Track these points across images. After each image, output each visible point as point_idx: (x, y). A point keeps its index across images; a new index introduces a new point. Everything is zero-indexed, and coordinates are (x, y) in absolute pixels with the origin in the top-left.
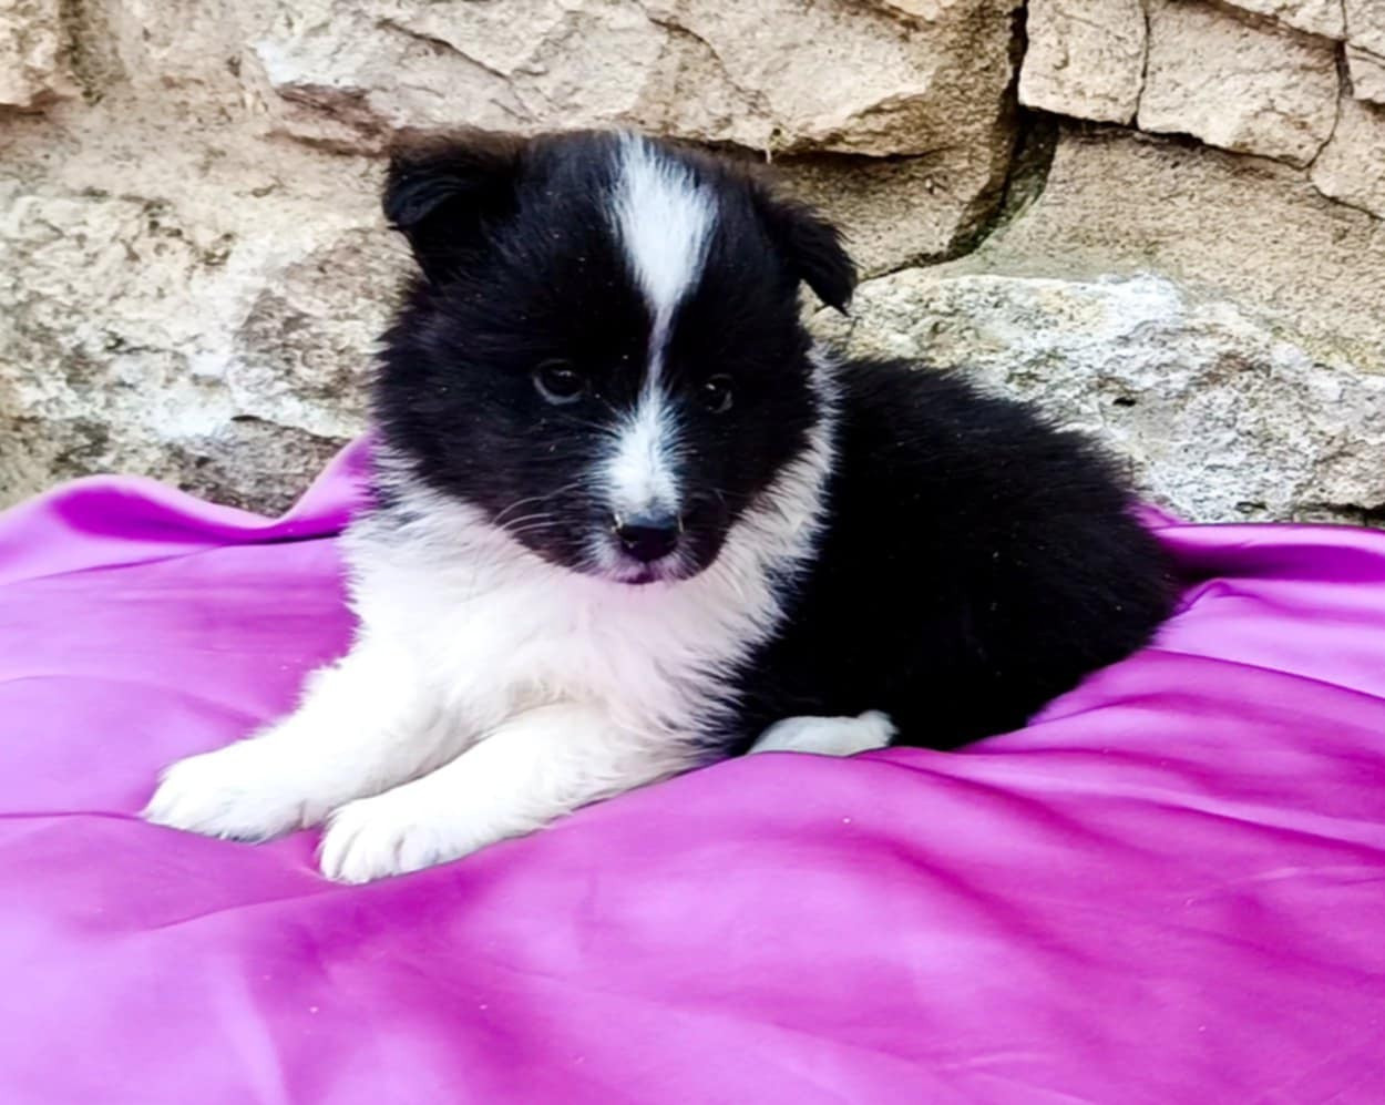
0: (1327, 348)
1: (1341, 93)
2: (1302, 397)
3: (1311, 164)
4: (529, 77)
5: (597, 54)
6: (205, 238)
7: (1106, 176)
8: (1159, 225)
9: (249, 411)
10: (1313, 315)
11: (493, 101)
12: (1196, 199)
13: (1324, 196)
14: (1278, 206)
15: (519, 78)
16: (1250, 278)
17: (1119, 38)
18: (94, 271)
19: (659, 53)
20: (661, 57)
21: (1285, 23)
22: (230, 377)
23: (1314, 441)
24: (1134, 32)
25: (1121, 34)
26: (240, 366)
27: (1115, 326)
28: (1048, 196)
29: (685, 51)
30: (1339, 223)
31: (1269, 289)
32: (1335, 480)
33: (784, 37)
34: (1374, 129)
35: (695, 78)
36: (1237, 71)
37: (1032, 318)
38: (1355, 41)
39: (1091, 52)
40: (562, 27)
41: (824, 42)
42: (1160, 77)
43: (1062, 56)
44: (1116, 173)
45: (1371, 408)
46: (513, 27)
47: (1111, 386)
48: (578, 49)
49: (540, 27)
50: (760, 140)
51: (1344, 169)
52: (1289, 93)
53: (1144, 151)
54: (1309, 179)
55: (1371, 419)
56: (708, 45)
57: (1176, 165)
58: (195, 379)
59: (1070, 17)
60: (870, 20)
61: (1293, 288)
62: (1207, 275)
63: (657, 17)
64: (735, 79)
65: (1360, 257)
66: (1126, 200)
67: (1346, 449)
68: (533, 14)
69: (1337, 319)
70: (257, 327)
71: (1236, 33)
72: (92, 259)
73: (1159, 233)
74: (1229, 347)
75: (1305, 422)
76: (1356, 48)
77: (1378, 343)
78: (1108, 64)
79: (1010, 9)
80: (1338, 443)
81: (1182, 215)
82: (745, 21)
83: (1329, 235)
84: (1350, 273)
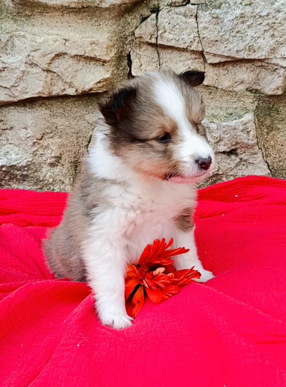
0: (212, 118)
1: (204, 63)
2: (209, 130)
4: (14, 87)
5: (30, 79)
11: (6, 94)
13: (205, 85)
15: (12, 88)
17: (152, 58)
19: (45, 77)
20: (46, 78)
21: (189, 49)
23: (213, 139)
24: (155, 56)
25: (153, 57)
29: (52, 76)
30: (209, 91)
32: (220, 146)
33: (75, 69)
34: (213, 69)
35: (55, 81)
36: (180, 61)
38: (205, 51)
39: (147, 62)
40: (21, 75)
41: (85, 69)
42: (163, 65)
43: (140, 64)
45: (224, 129)
46: (9, 76)
48: (26, 79)
49: (15, 75)
50: (73, 93)
51: (208, 79)
52: (193, 64)
55: (225, 132)
56: (57, 73)
59: (140, 55)
60: (94, 62)
63: (44, 69)
64: (65, 80)
65: (215, 97)
67: (221, 139)
68: (13, 73)
69: (213, 112)
71: (178, 53)
75: (210, 135)
76: (206, 52)
77: (223, 115)
78: (151, 64)
79: (126, 55)
80: (219, 138)
82: (65, 67)
83: (208, 93)
84: (214, 101)
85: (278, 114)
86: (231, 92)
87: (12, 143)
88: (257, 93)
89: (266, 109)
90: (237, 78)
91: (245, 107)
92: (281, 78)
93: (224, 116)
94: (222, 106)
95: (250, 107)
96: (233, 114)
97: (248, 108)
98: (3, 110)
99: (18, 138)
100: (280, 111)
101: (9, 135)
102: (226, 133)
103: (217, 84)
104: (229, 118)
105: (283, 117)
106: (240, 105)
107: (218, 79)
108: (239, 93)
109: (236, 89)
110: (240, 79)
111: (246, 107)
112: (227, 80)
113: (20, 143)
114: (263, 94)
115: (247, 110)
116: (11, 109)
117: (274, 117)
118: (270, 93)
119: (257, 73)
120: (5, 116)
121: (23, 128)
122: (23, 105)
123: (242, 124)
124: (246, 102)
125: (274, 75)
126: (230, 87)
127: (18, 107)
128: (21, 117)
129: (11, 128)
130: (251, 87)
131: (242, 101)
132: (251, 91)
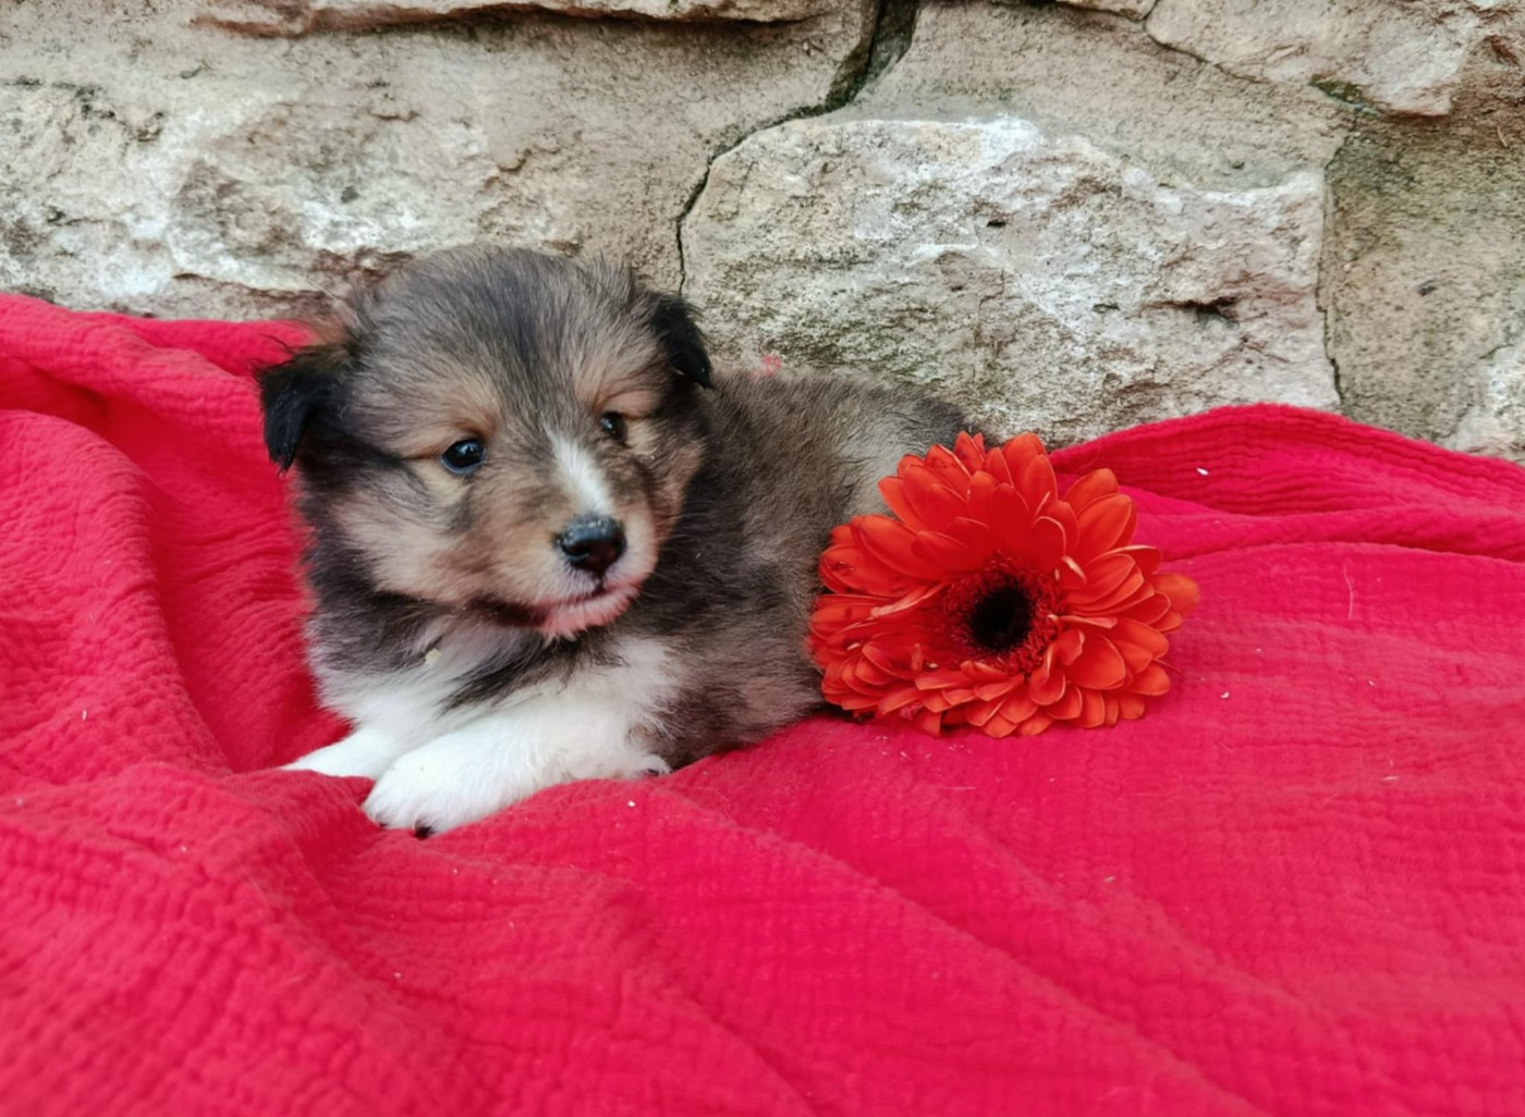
0: (1169, 171)
2: (1149, 213)
3: (1146, 18)
6: (138, 118)
7: (965, 33)
8: (1012, 75)
9: (190, 268)
10: (1152, 144)
12: (1044, 51)
13: (1158, 43)
14: (1116, 54)
16: (1095, 116)
18: (31, 152)
22: (170, 238)
23: (1160, 249)
26: (177, 231)
27: (988, 157)
28: (913, 53)
30: (1171, 67)
31: (1112, 125)
32: (1177, 282)
37: (914, 155)
44: (973, 31)
45: (1209, 219)
47: (986, 210)
50: (659, 8)
51: (1177, 19)
53: (997, 12)
54: (1144, 29)
55: (1209, 228)
57: (1024, 24)
58: (136, 244)
61: (1131, 123)
62: (1058, 115)
65: (1188, 94)
66: (983, 54)
67: (1188, 255)
69: (1172, 147)
70: (192, 194)
72: (28, 142)
73: (1011, 81)
74: (1085, 173)
75: (1152, 234)
77: (1210, 165)
80: (1181, 250)
81: (1032, 65)
83: (1161, 77)
84: (1179, 108)
85: (1409, 190)
86: (1252, 80)
87: (410, 171)
88: (1350, 98)
89: (1369, 163)
90: (1286, 32)
91: (1294, 145)
92: (1459, 52)
93: (1212, 169)
94: (1210, 132)
95: (1312, 149)
96: (1248, 167)
97: (1306, 153)
98: (390, 44)
99: (431, 156)
100: (1417, 178)
101: (399, 141)
102: (1214, 232)
103: (1205, 44)
104: (1231, 180)
105: (1426, 203)
106: (1275, 135)
107: (1212, 24)
108: (1282, 90)
109: (1274, 75)
110: (1299, 37)
111: (1300, 145)
112: (1246, 34)
113: (437, 177)
114: (1372, 103)
115: (1300, 156)
116: (421, 42)
117: (1393, 199)
118: (1403, 104)
119: (1368, 20)
120: (396, 66)
121: (455, 121)
122: (466, 34)
123: (1279, 205)
124: (1302, 126)
125: (1431, 38)
126: (1253, 62)
127: (446, 38)
128: (455, 76)
129: (413, 115)
130: (1334, 73)
131: (1289, 122)
132: (1328, 88)
